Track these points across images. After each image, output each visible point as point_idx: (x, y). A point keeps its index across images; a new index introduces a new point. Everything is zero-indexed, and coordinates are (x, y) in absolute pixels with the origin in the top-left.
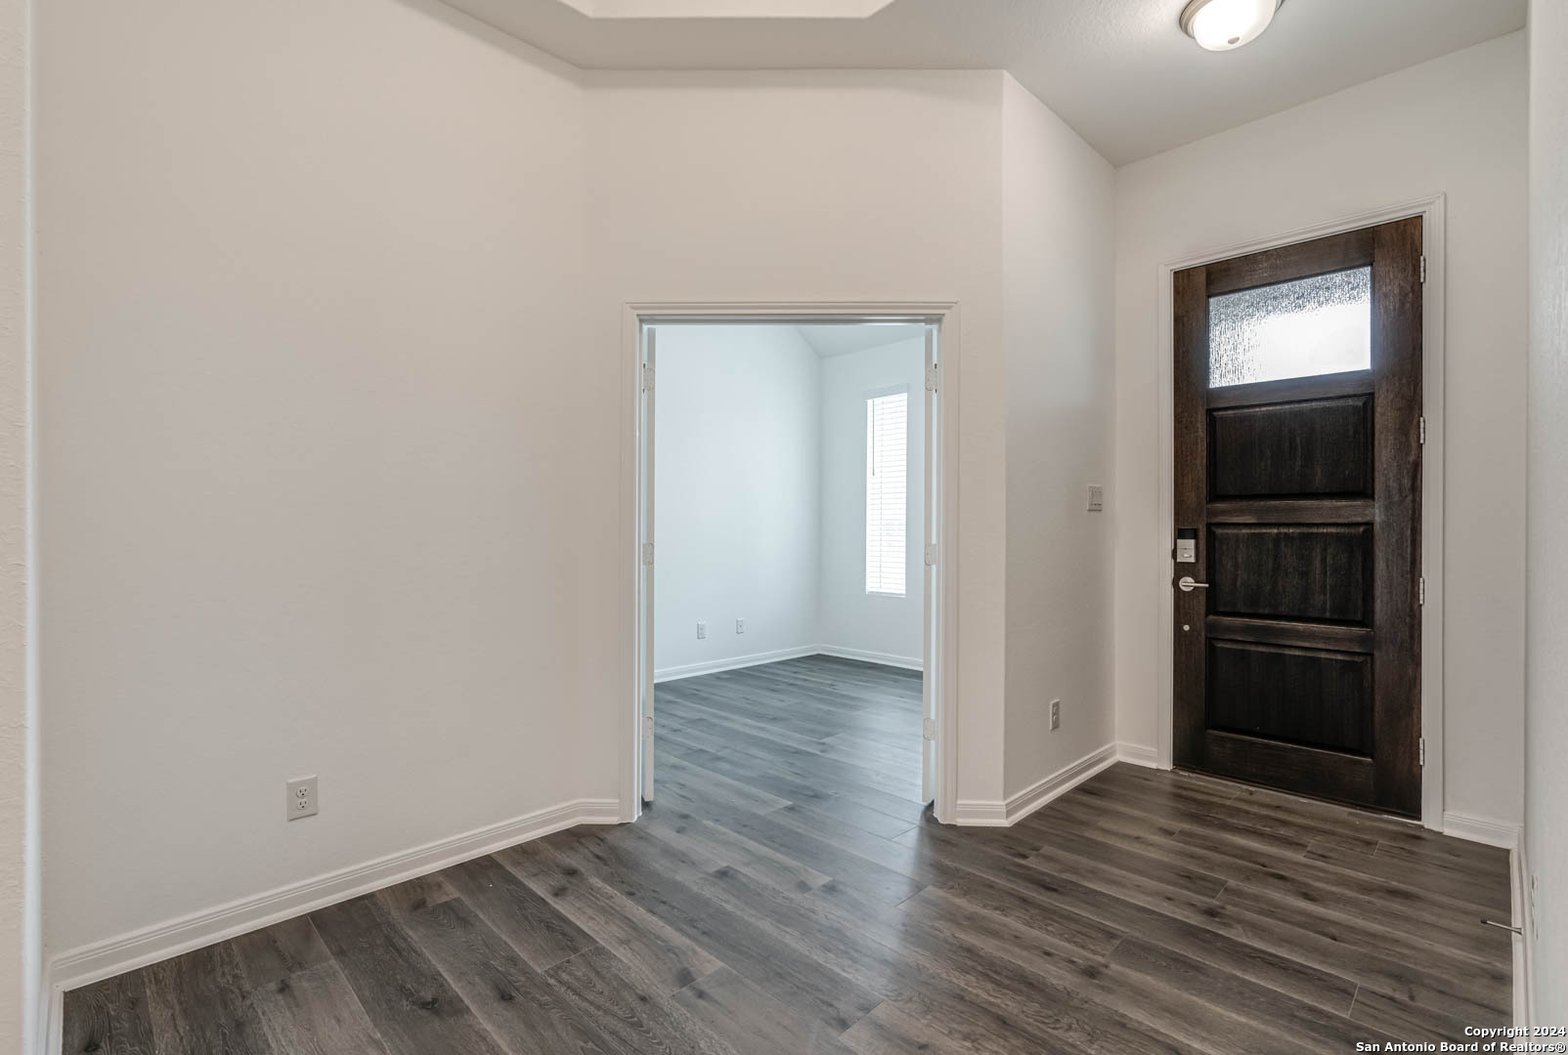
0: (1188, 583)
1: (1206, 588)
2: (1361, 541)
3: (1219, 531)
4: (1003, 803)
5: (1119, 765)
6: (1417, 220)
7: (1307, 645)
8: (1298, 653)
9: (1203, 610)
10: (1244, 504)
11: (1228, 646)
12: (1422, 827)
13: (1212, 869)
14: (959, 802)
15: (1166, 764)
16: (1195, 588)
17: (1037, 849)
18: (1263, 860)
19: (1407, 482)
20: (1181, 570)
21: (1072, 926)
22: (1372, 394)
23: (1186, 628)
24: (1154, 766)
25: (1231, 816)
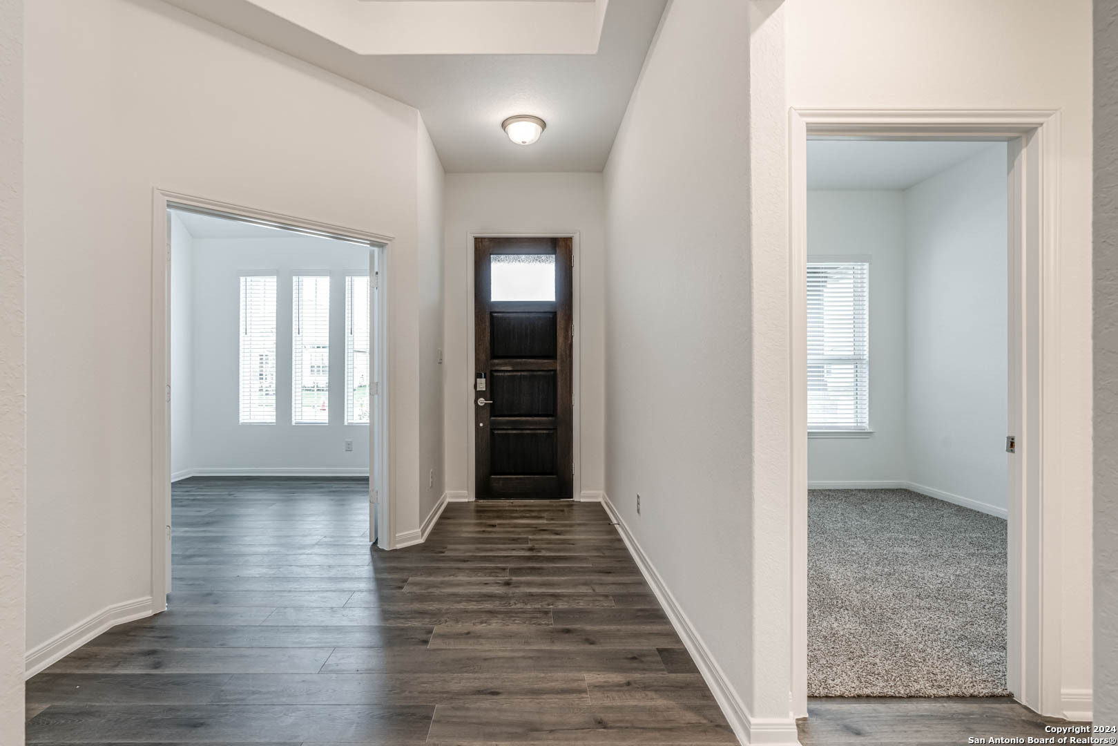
0: (482, 401)
1: (490, 403)
2: (552, 378)
3: (496, 374)
4: (420, 530)
5: (449, 504)
6: (570, 239)
7: (531, 427)
8: (528, 432)
9: (489, 415)
10: (507, 361)
11: (500, 432)
12: (573, 501)
13: (520, 535)
14: (397, 535)
15: (473, 499)
16: (486, 403)
17: (446, 548)
18: (534, 526)
19: (568, 352)
20: (479, 394)
21: (487, 571)
22: (556, 312)
23: (481, 425)
24: (466, 500)
25: (511, 513)
